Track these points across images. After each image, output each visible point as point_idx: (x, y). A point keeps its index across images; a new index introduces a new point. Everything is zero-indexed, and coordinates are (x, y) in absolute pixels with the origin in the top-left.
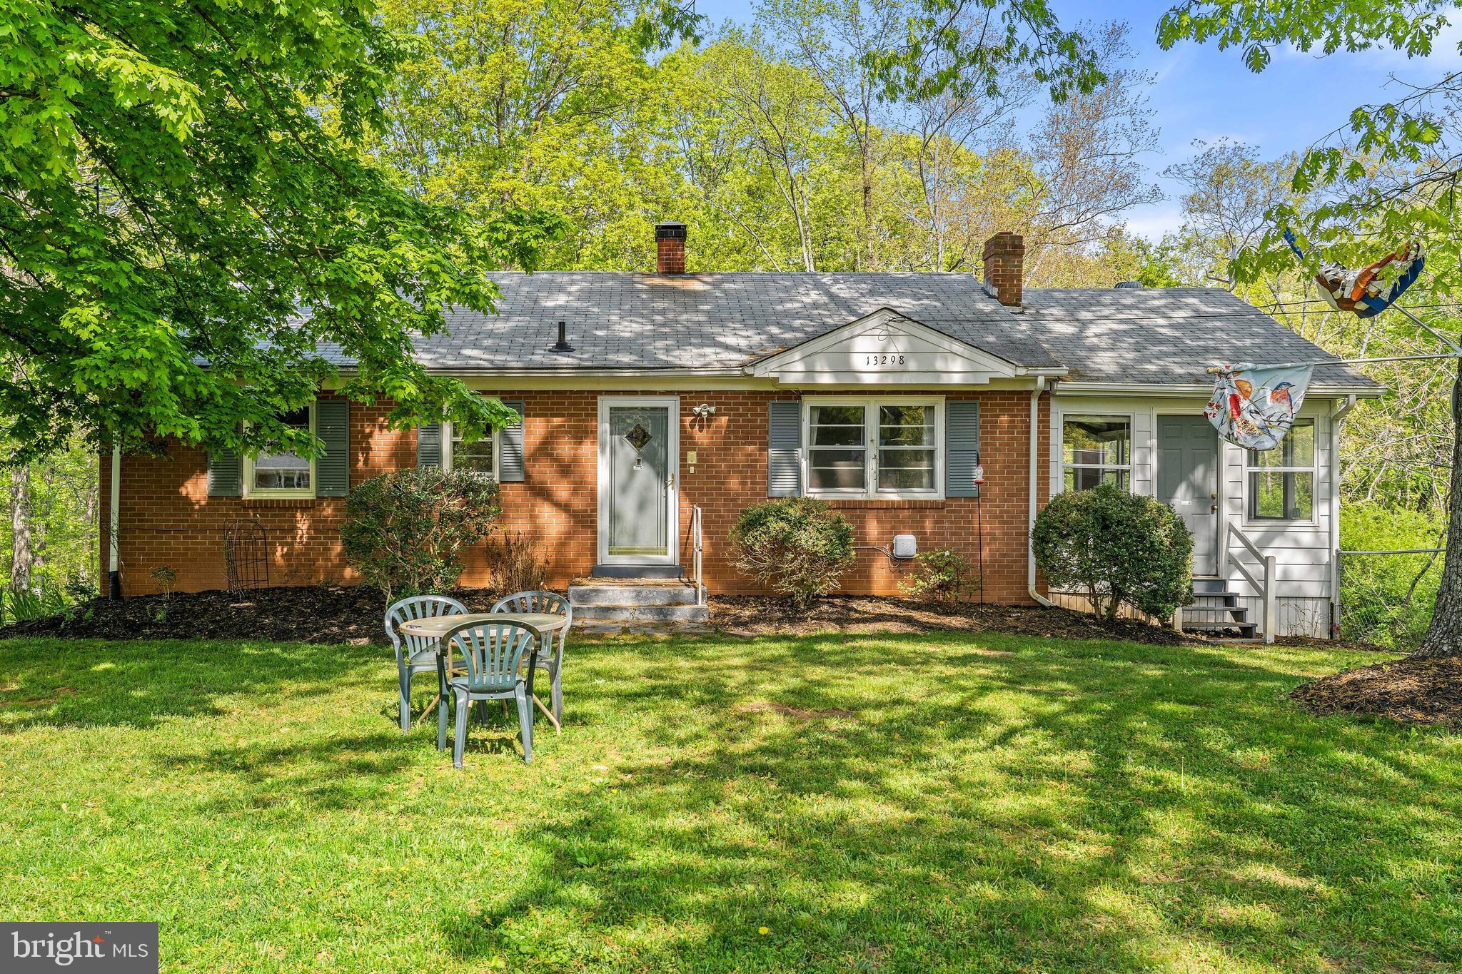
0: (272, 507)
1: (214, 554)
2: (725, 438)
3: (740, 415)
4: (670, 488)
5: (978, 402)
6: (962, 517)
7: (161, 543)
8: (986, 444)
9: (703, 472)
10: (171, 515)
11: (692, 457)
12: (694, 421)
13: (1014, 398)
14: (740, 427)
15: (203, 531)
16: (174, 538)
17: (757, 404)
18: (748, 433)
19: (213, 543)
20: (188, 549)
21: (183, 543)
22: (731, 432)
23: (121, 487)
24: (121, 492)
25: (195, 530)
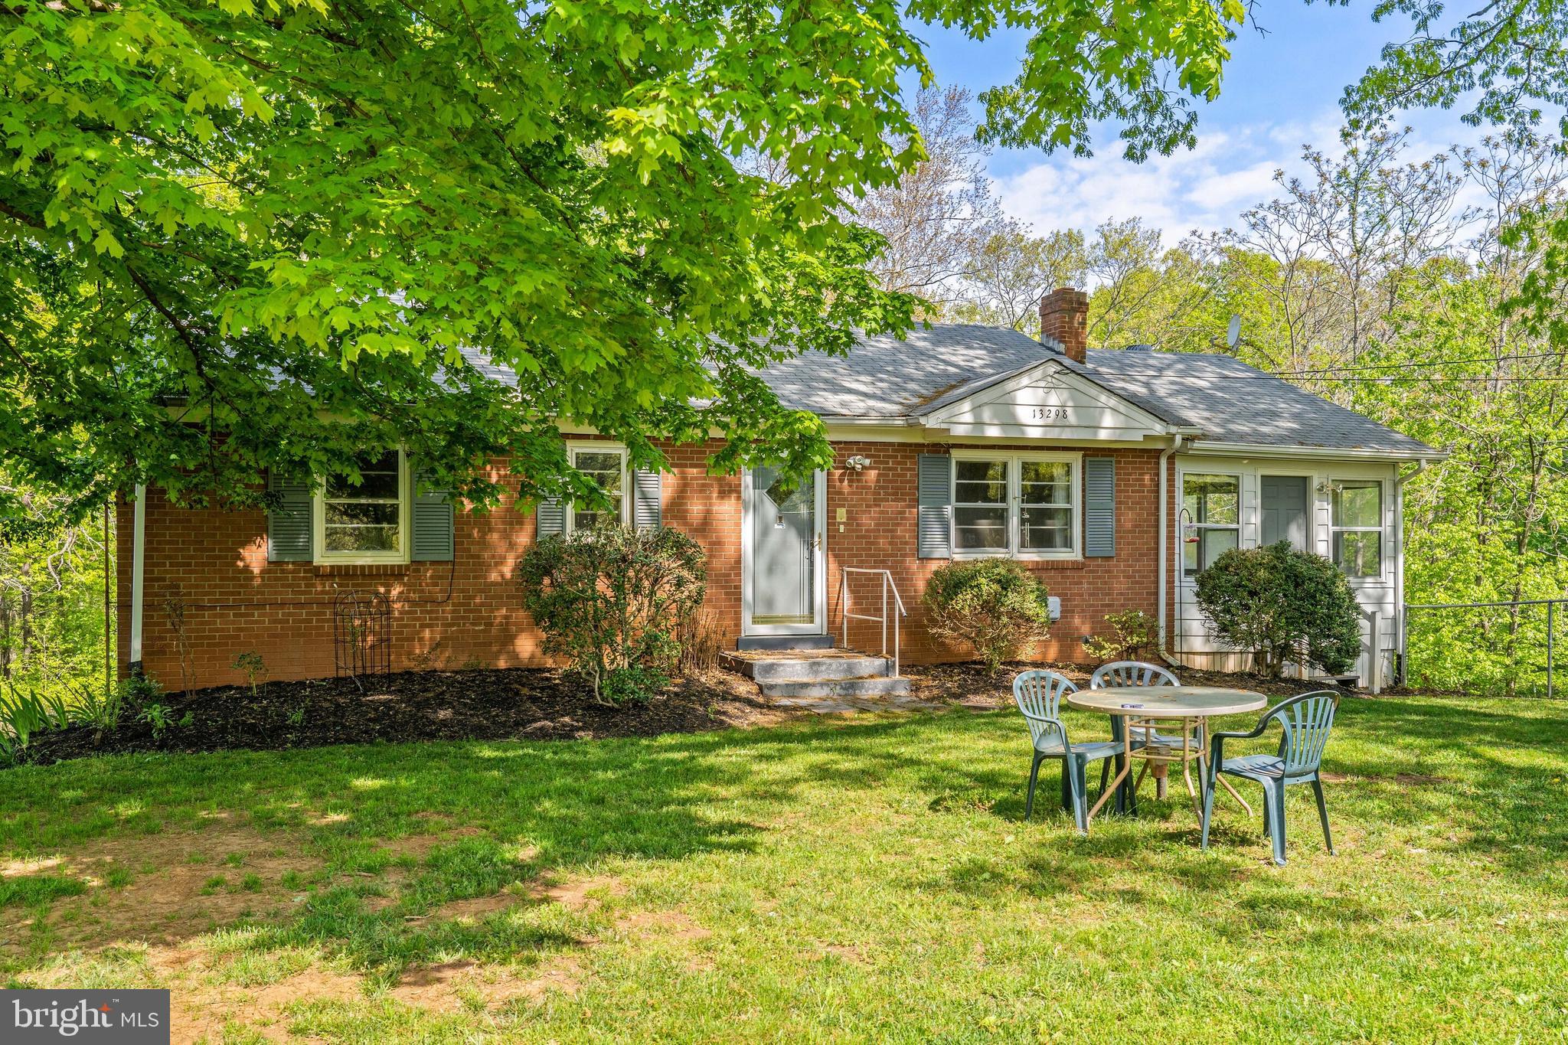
0: (355, 575)
1: (275, 636)
2: (874, 494)
3: (890, 469)
4: (816, 549)
5: (1113, 459)
6: (1099, 577)
7: (202, 623)
8: (1120, 503)
9: (853, 531)
10: (216, 586)
11: (841, 514)
12: (843, 475)
13: (1146, 456)
14: (890, 481)
15: (261, 606)
16: (221, 616)
17: (906, 457)
18: (898, 488)
19: (275, 621)
20: (241, 630)
21: (233, 622)
22: (881, 487)
23: (146, 550)
24: (146, 557)
25: (250, 605)
